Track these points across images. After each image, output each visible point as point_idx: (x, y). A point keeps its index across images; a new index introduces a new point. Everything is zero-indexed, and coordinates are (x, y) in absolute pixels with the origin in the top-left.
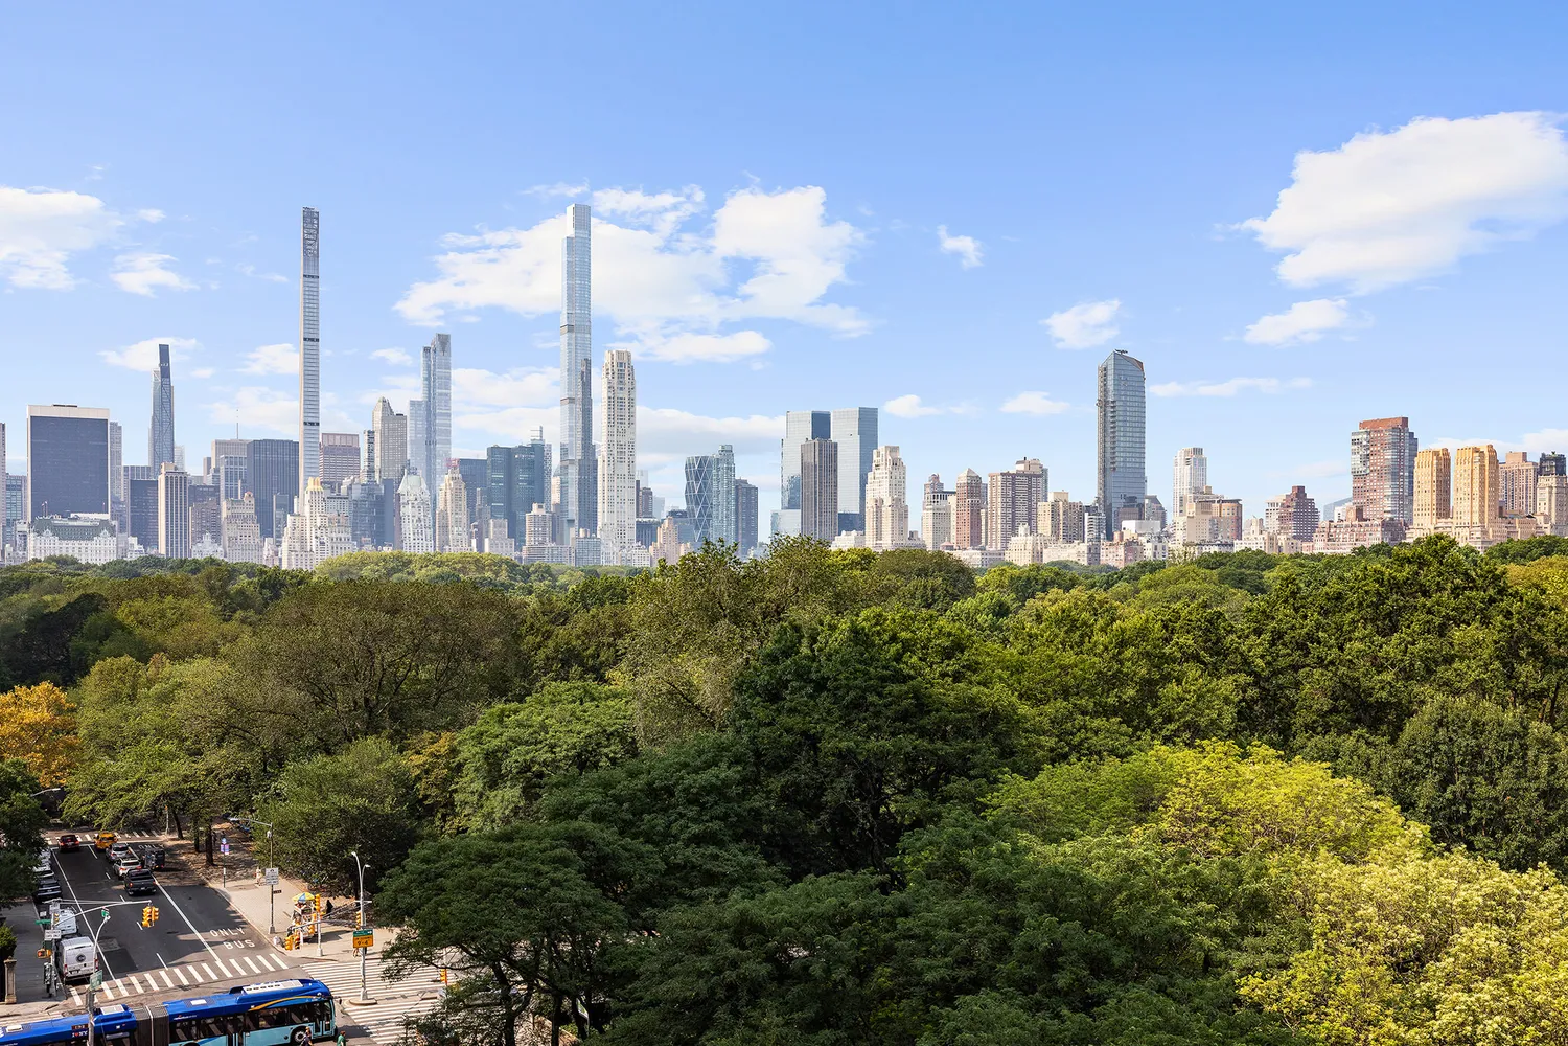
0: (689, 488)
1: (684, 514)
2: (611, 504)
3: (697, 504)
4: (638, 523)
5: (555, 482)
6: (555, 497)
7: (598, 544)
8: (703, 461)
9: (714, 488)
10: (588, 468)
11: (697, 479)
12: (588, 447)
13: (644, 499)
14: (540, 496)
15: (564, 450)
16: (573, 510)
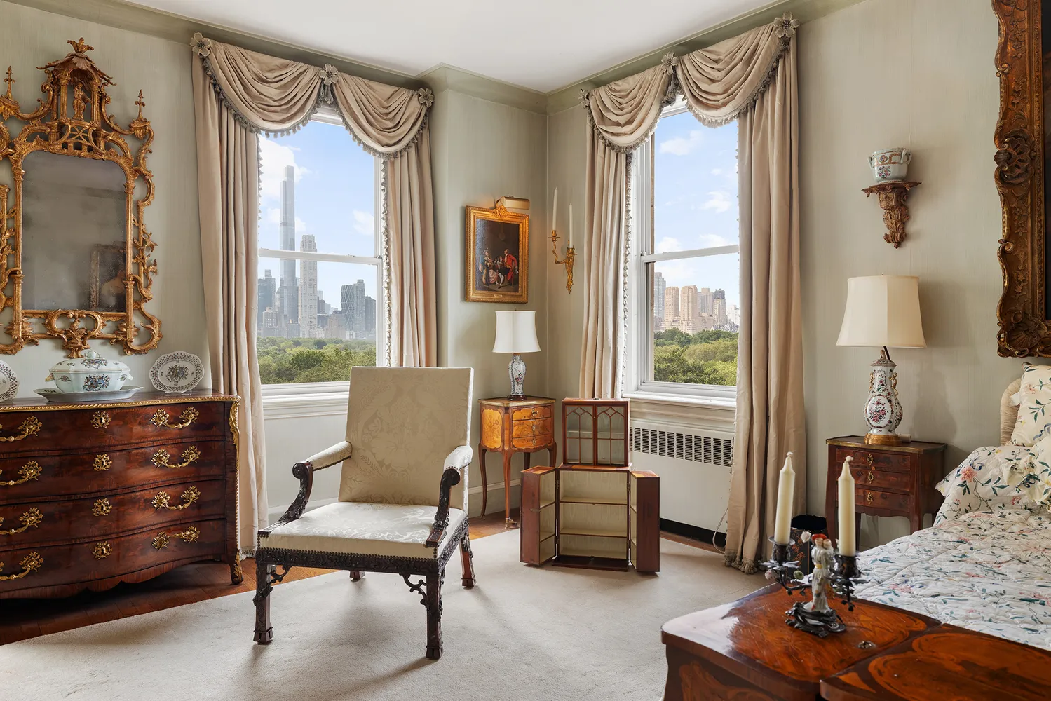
0: (343, 300)
1: (340, 312)
2: (305, 307)
3: (347, 308)
4: (319, 317)
5: (277, 296)
6: (277, 303)
7: (299, 326)
8: (349, 287)
9: (355, 300)
10: (294, 291)
11: (347, 296)
12: (294, 279)
13: (321, 305)
14: (270, 304)
15: (282, 281)
16: (286, 311)
